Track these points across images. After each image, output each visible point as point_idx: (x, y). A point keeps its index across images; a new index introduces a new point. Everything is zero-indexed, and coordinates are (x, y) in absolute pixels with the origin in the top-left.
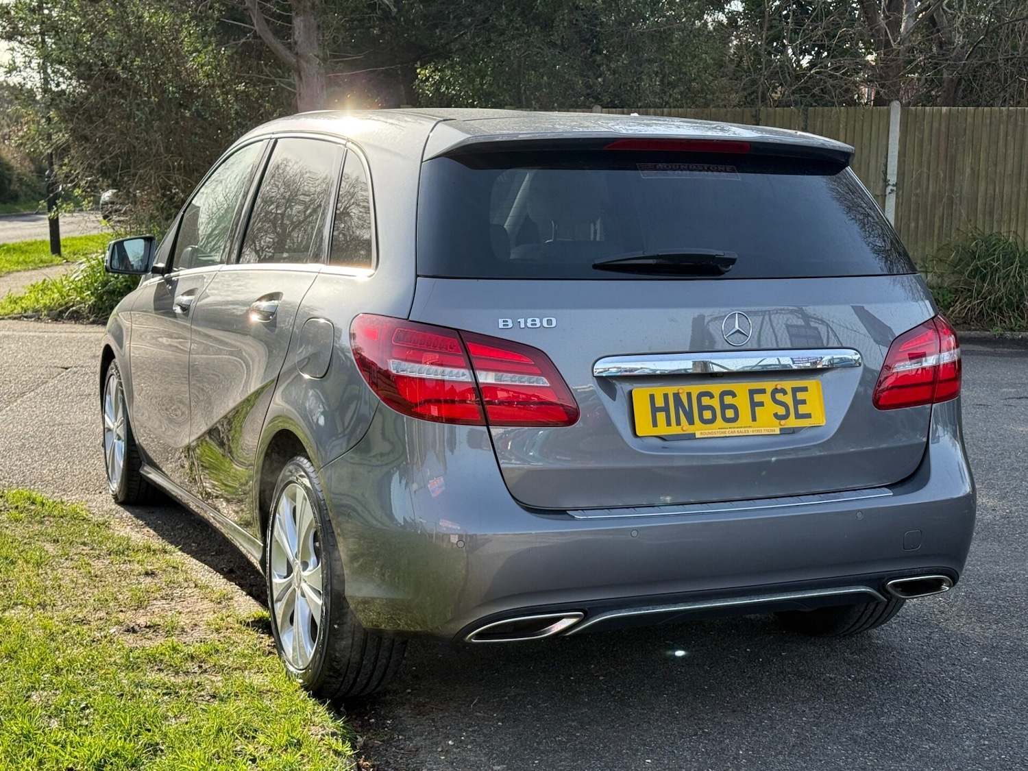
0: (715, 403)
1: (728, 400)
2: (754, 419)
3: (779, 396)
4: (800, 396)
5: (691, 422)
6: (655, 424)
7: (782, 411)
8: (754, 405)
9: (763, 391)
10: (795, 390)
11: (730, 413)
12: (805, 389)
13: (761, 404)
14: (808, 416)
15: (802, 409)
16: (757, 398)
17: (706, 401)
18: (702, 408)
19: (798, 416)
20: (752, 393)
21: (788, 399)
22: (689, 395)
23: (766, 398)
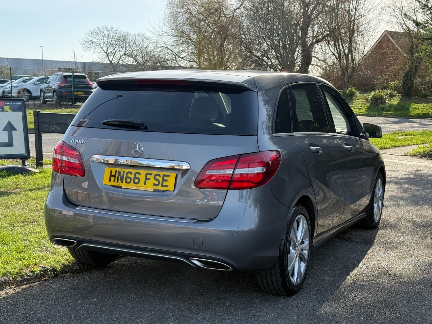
0: (132, 176)
1: (137, 176)
2: (145, 184)
3: (157, 177)
4: (165, 178)
5: (122, 182)
6: (110, 181)
7: (156, 183)
8: (146, 179)
9: (151, 174)
10: (164, 176)
11: (136, 181)
12: (168, 176)
13: (149, 179)
14: (167, 186)
15: (165, 183)
16: (148, 177)
17: (129, 175)
18: (127, 177)
19: (163, 186)
20: (147, 174)
21: (160, 179)
22: (124, 172)
23: (152, 177)
